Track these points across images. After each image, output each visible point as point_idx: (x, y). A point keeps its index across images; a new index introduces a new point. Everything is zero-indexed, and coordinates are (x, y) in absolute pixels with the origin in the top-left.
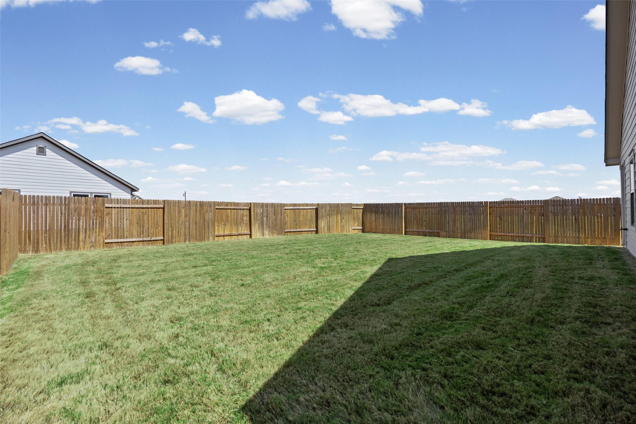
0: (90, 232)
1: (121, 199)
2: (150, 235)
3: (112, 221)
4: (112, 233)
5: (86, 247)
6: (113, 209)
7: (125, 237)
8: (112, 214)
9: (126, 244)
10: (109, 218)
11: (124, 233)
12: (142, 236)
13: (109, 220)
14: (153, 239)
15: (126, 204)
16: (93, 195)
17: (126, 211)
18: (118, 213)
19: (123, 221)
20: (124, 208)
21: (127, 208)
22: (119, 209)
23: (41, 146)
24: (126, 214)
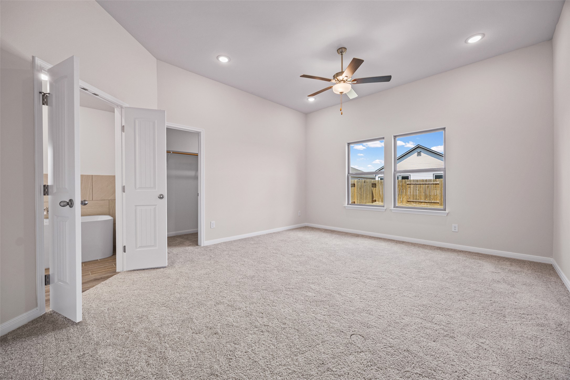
0: (400, 195)
1: (415, 180)
2: (431, 199)
3: (411, 191)
4: (411, 197)
5: (399, 202)
6: (412, 185)
7: (417, 199)
8: (411, 187)
9: (418, 203)
10: (410, 189)
11: (417, 197)
12: (426, 199)
13: (409, 190)
14: (432, 202)
15: (418, 182)
16: (401, 176)
17: (418, 186)
18: (414, 187)
19: (417, 191)
20: (417, 184)
21: (418, 184)
22: (414, 185)
23: (419, 151)
24: (418, 187)
